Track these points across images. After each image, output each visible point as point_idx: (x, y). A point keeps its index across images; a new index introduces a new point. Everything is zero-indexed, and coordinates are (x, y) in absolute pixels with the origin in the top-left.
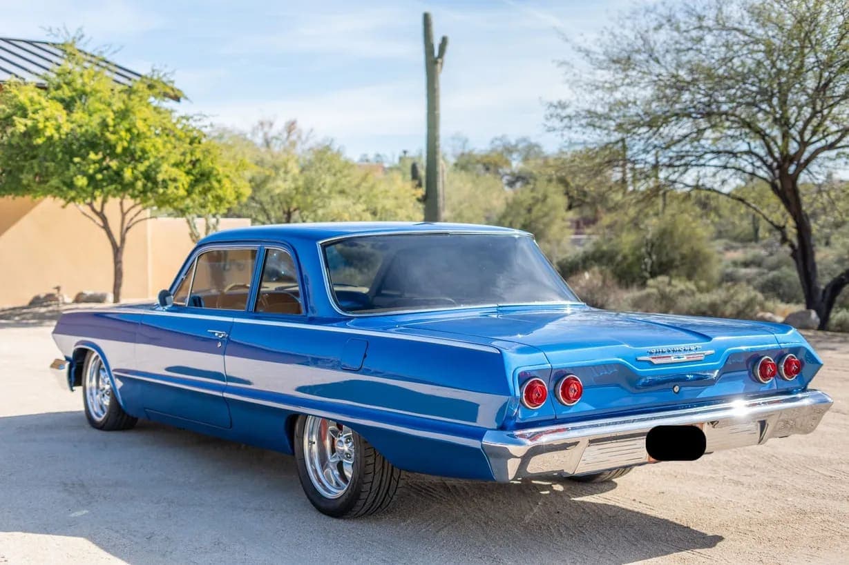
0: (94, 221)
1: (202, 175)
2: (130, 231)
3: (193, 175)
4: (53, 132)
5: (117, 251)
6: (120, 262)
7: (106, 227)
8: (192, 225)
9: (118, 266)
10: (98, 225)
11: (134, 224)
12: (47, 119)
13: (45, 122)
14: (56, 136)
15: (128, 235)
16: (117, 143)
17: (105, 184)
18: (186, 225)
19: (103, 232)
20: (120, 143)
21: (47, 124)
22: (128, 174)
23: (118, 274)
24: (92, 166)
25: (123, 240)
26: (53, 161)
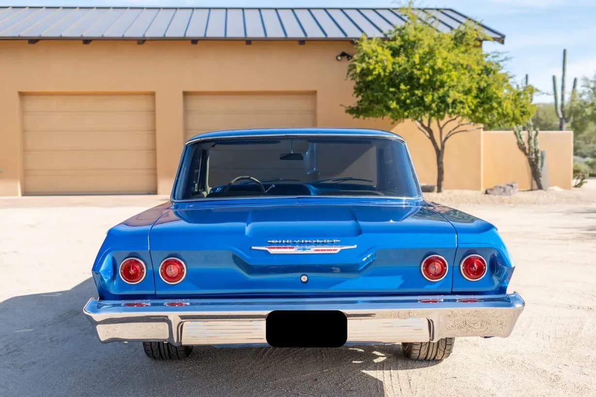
0: (425, 133)
1: (488, 98)
2: (448, 141)
3: (480, 98)
4: (381, 71)
5: (439, 153)
6: (442, 163)
7: (432, 138)
8: (519, 136)
9: (440, 165)
10: (427, 136)
11: (451, 135)
12: (377, 62)
13: (375, 64)
14: (382, 74)
15: (447, 144)
16: (421, 76)
17: (412, 107)
18: (514, 137)
19: (430, 141)
20: (423, 76)
21: (377, 66)
22: (428, 99)
23: (441, 172)
24: (404, 94)
25: (443, 147)
26: (382, 92)
